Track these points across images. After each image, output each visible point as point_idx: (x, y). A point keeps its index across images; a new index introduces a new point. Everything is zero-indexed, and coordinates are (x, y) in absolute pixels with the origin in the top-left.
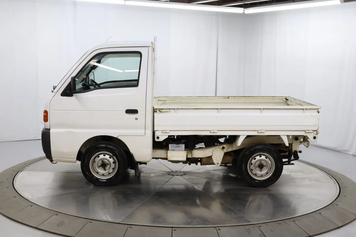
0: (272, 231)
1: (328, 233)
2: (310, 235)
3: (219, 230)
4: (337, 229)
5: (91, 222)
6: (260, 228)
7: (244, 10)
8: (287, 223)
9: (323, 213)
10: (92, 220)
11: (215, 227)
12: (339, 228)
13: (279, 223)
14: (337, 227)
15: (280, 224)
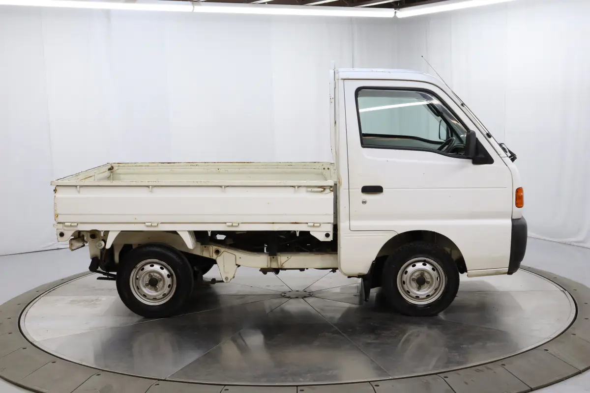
0: (466, 383)
1: (563, 382)
2: (532, 387)
3: (376, 386)
4: (577, 376)
5: (158, 385)
6: (446, 379)
7: (395, 12)
8: (491, 369)
9: (552, 349)
10: (159, 380)
11: (369, 382)
12: (580, 373)
13: (478, 369)
14: (576, 372)
15: (478, 371)
